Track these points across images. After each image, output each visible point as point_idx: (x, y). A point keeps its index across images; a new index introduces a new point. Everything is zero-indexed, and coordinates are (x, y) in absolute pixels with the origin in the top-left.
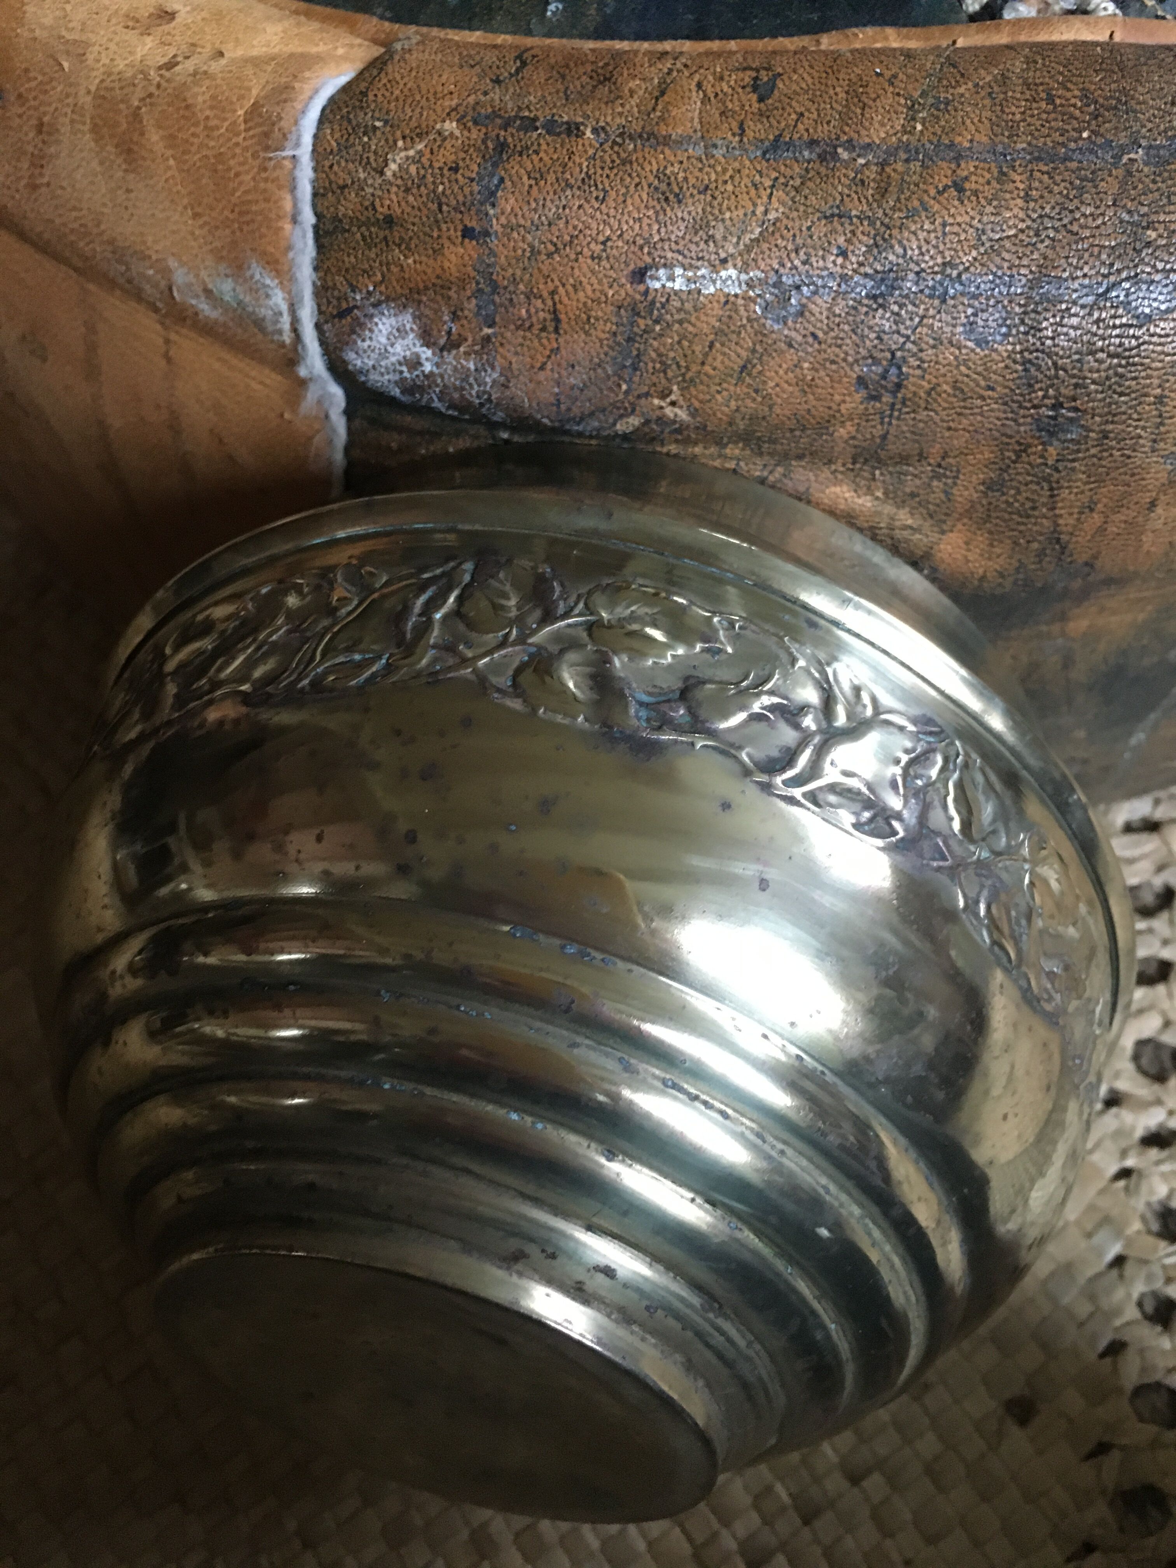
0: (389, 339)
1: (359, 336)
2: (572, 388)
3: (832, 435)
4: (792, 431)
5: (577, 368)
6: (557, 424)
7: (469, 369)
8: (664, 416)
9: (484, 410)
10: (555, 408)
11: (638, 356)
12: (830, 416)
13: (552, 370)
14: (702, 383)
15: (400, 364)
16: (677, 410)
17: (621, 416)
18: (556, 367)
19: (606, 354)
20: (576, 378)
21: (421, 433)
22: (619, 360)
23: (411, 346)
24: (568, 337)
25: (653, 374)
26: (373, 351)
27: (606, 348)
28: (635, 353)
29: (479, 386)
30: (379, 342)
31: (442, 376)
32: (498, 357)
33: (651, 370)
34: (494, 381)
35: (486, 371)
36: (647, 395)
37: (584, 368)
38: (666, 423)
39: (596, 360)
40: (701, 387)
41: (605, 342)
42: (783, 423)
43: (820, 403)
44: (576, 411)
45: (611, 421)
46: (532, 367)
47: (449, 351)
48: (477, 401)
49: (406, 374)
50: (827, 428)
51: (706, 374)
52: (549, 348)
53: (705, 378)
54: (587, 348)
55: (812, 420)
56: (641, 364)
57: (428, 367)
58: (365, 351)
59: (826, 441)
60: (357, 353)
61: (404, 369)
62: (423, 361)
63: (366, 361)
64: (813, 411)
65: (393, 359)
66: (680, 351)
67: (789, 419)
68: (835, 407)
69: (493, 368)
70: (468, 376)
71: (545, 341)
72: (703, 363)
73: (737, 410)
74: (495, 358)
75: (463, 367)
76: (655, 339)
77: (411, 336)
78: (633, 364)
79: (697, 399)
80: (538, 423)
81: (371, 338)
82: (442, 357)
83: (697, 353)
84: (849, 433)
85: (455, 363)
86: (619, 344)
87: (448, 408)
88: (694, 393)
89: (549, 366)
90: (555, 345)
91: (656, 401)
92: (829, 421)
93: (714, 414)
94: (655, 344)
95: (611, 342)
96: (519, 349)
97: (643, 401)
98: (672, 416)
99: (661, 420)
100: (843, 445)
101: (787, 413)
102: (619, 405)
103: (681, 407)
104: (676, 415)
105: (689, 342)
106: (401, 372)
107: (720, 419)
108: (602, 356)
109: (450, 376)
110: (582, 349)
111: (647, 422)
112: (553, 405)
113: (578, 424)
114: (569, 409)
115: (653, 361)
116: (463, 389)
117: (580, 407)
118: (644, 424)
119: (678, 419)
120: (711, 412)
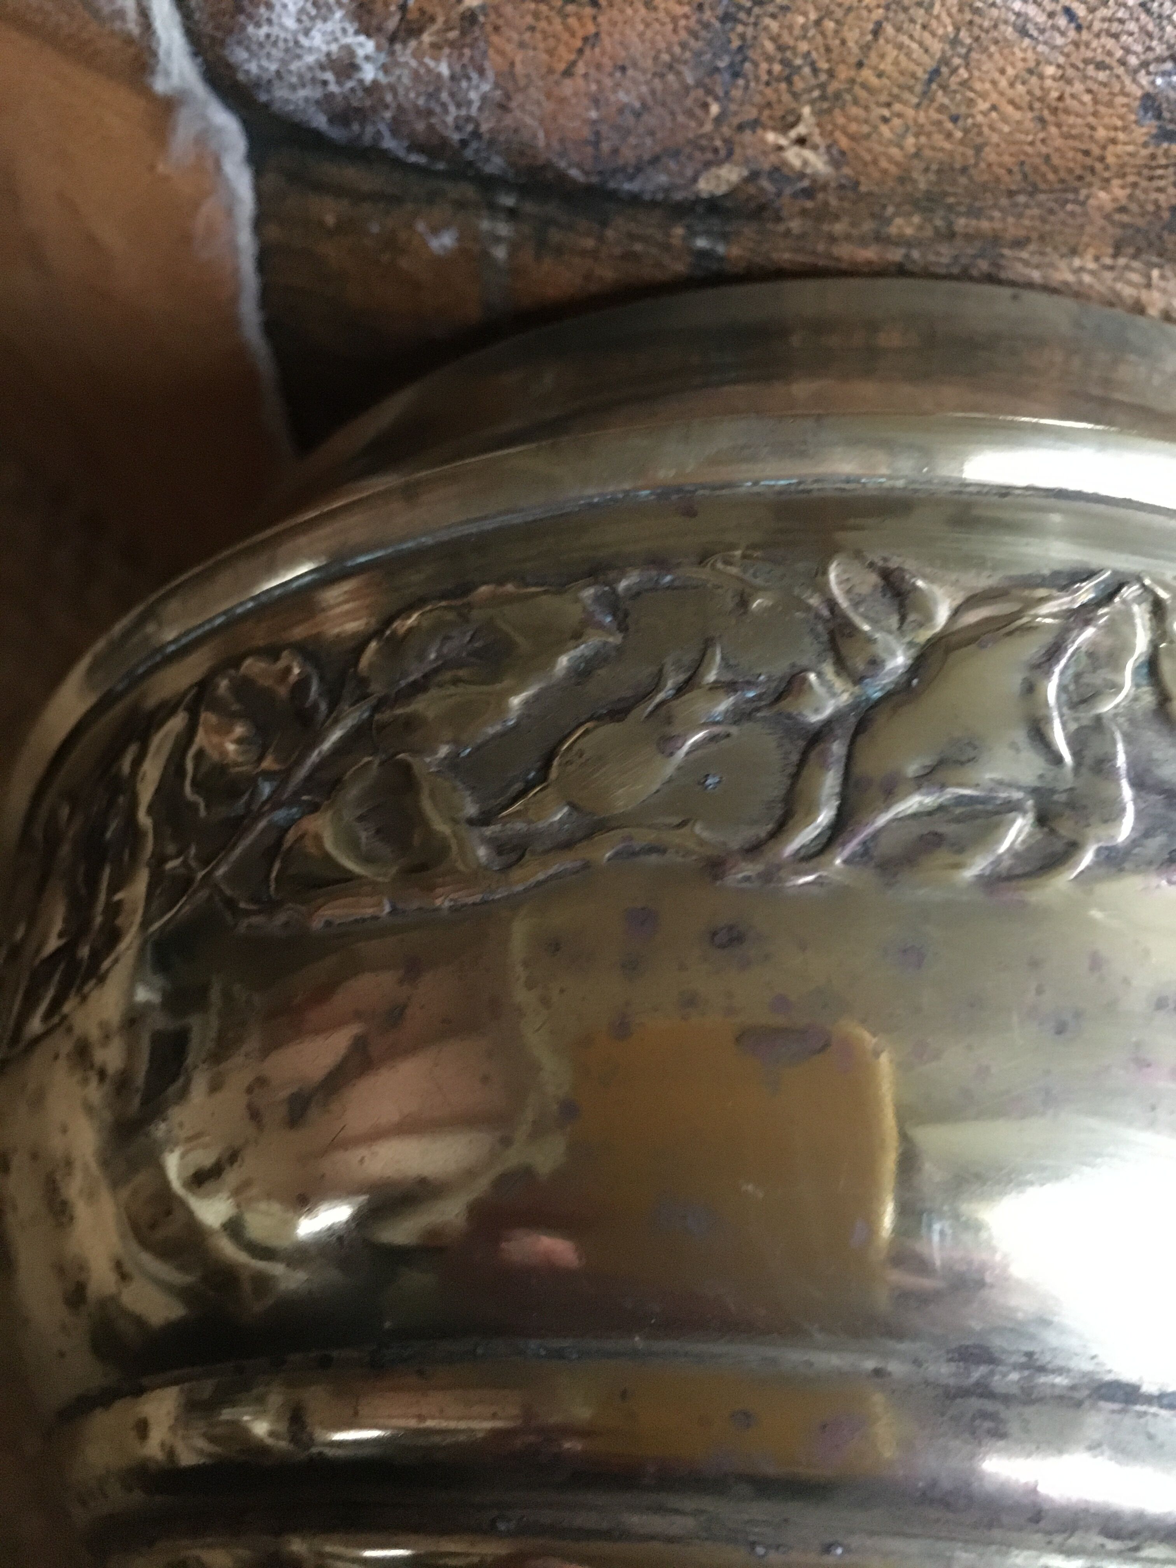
0: (299, 21)
1: (250, 17)
2: (621, 111)
3: (1083, 204)
4: (1011, 194)
5: (630, 72)
6: (594, 179)
7: (439, 76)
8: (785, 163)
9: (469, 154)
10: (589, 150)
11: (740, 49)
12: (1084, 167)
13: (586, 76)
14: (856, 102)
15: (322, 68)
16: (808, 154)
17: (708, 165)
18: (592, 72)
19: (684, 46)
20: (628, 92)
21: (372, 197)
22: (708, 57)
23: (339, 34)
24: (615, 13)
25: (768, 84)
26: (275, 44)
27: (683, 35)
28: (736, 43)
29: (459, 106)
30: (282, 27)
31: (393, 88)
32: (491, 52)
33: (765, 77)
34: (484, 98)
35: (469, 79)
36: (755, 124)
37: (644, 72)
38: (788, 180)
39: (666, 57)
40: (854, 111)
41: (682, 22)
42: (998, 180)
43: (1071, 143)
44: (628, 155)
45: (689, 172)
46: (551, 71)
47: (404, 42)
48: (457, 136)
49: (333, 88)
50: (1076, 191)
51: (864, 86)
52: (581, 33)
53: (862, 94)
54: (649, 34)
55: (1051, 176)
56: (747, 65)
57: (369, 73)
58: (261, 45)
59: (1072, 214)
60: (248, 49)
61: (329, 76)
62: (359, 61)
63: (265, 63)
64: (1056, 160)
65: (310, 59)
66: (819, 39)
67: (1010, 172)
68: (1096, 151)
69: (481, 72)
70: (438, 90)
71: (572, 21)
72: (860, 65)
73: (917, 155)
74: (485, 54)
75: (429, 71)
76: (773, 16)
77: (338, 15)
78: (731, 65)
79: (845, 132)
80: (562, 177)
81: (269, 21)
82: (392, 53)
83: (851, 44)
84: (1115, 200)
85: (414, 63)
86: (707, 26)
87: (410, 149)
88: (841, 120)
89: (581, 68)
90: (591, 29)
91: (771, 137)
92: (1080, 178)
93: (875, 162)
94: (774, 26)
95: (692, 22)
96: (527, 36)
97: (747, 136)
98: (797, 163)
99: (779, 172)
100: (1101, 222)
101: (1007, 159)
102: (704, 142)
103: (815, 148)
104: (805, 163)
105: (837, 22)
106: (325, 83)
107: (885, 172)
108: (677, 50)
109: (408, 90)
110: (641, 35)
111: (754, 176)
112: (587, 142)
113: (631, 178)
114: (615, 151)
115: (769, 59)
116: (430, 113)
117: (636, 146)
118: (747, 180)
119: (809, 171)
120: (868, 158)
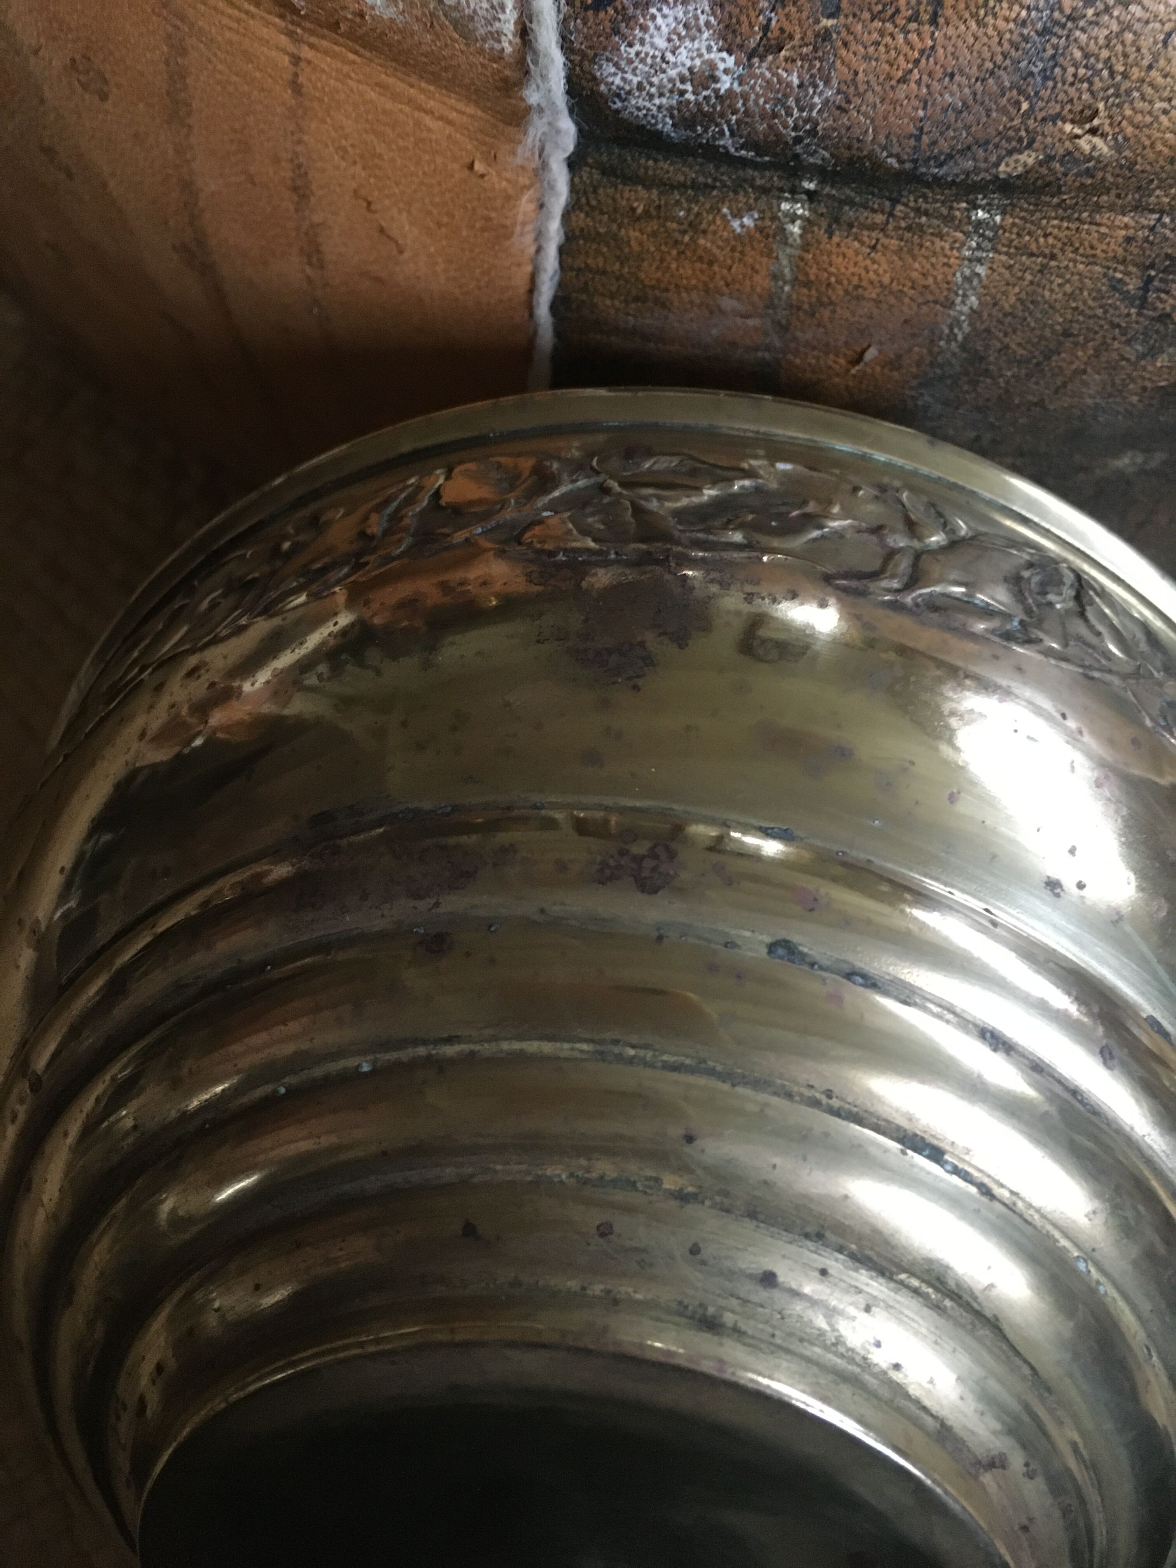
0: (669, 40)
1: (624, 37)
2: (945, 110)
5: (957, 78)
6: (908, 166)
7: (789, 85)
8: (1077, 149)
9: (798, 149)
10: (912, 142)
11: (1053, 57)
13: (919, 83)
14: (1143, 98)
15: (683, 80)
16: (1097, 140)
17: (1010, 153)
18: (925, 77)
19: (1005, 56)
20: (952, 95)
21: (682, 187)
22: (1023, 65)
23: (704, 51)
24: (951, 31)
25: (1072, 84)
26: (643, 61)
27: (1006, 46)
28: (1050, 52)
29: (801, 110)
30: (653, 45)
31: (745, 97)
32: (838, 63)
33: (1070, 79)
34: (826, 102)
35: (815, 86)
36: (1054, 119)
37: (969, 78)
38: (1076, 162)
39: (989, 65)
40: (1140, 105)
41: (1008, 36)
45: (994, 159)
46: (889, 77)
47: (762, 59)
48: (793, 134)
49: (690, 96)
51: (1151, 84)
52: (919, 46)
53: (1149, 91)
54: (977, 46)
56: (1057, 70)
57: (725, 84)
58: (630, 62)
60: (616, 65)
61: (688, 87)
62: (719, 73)
63: (629, 76)
65: (673, 73)
66: (1119, 48)
69: (827, 82)
70: (786, 96)
71: (913, 37)
72: (1150, 67)
74: (833, 65)
75: (780, 81)
76: (1083, 30)
77: (706, 35)
78: (1044, 70)
79: (1131, 122)
80: (878, 165)
81: (642, 42)
82: (751, 66)
83: (1144, 51)
85: (768, 75)
86: (1026, 39)
87: (743, 146)
88: (1128, 113)
89: (916, 75)
90: (930, 43)
91: (1068, 127)
93: (1152, 145)
94: (1083, 38)
95: (1016, 37)
96: (871, 50)
97: (1049, 128)
98: (1087, 148)
99: (1071, 157)
102: (1011, 133)
103: (1104, 136)
104: (1094, 148)
105: (1135, 33)
106: (682, 93)
107: (1159, 153)
108: (999, 58)
109: (758, 96)
110: (970, 48)
111: (1050, 158)
112: (911, 136)
113: (940, 165)
114: (934, 143)
115: (1076, 66)
116: (775, 115)
117: (954, 138)
118: (1041, 164)
119: (1096, 154)
120: (1147, 143)
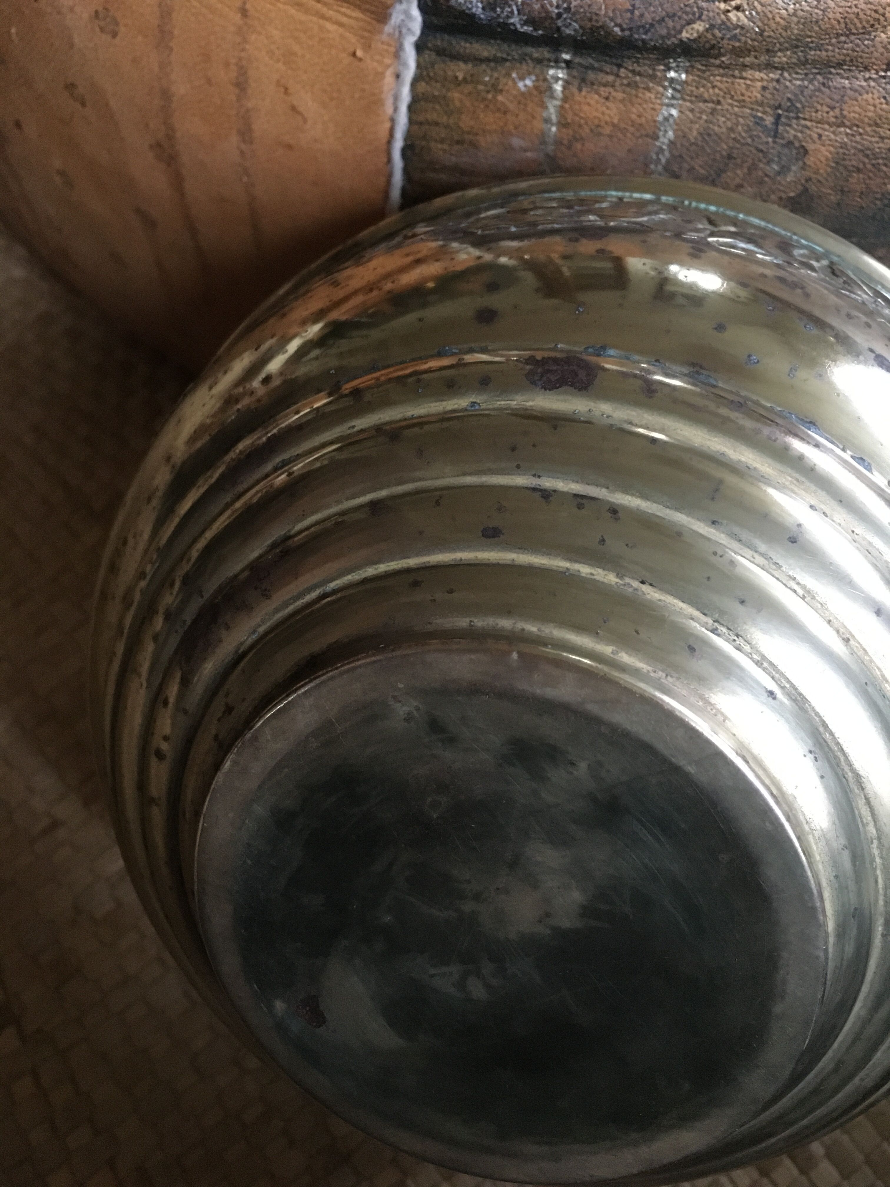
3: (873, 40)
4: (838, 35)
6: (627, 33)
8: (729, 19)
9: (559, 23)
10: (629, 15)
12: (875, 19)
16: (740, 14)
17: (688, 23)
21: (487, 60)
38: (728, 29)
42: (833, 27)
43: (869, 6)
45: (678, 27)
48: (556, 11)
50: (869, 33)
55: (859, 25)
59: (867, 46)
64: (862, 16)
67: (839, 22)
68: (881, 11)
73: (795, 14)
80: (609, 33)
87: (526, 23)
91: (722, 5)
92: (872, 26)
93: (773, 18)
98: (734, 20)
99: (725, 26)
100: (881, 50)
101: (838, 16)
102: (688, 9)
103: (744, 11)
104: (739, 19)
107: (778, 23)
111: (712, 26)
112: (628, 10)
113: (646, 33)
114: (642, 15)
117: (654, 12)
118: (707, 30)
119: (740, 24)
120: (770, 16)
